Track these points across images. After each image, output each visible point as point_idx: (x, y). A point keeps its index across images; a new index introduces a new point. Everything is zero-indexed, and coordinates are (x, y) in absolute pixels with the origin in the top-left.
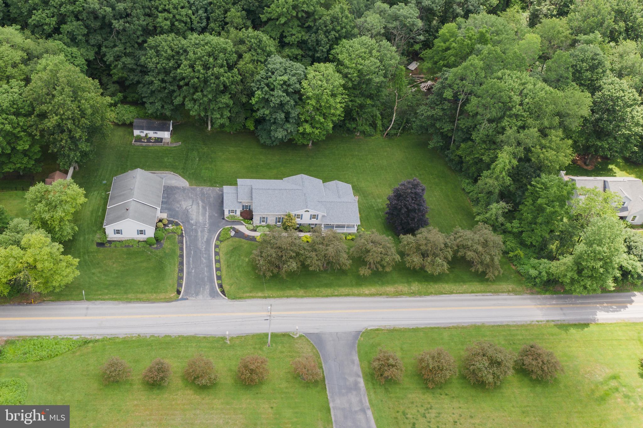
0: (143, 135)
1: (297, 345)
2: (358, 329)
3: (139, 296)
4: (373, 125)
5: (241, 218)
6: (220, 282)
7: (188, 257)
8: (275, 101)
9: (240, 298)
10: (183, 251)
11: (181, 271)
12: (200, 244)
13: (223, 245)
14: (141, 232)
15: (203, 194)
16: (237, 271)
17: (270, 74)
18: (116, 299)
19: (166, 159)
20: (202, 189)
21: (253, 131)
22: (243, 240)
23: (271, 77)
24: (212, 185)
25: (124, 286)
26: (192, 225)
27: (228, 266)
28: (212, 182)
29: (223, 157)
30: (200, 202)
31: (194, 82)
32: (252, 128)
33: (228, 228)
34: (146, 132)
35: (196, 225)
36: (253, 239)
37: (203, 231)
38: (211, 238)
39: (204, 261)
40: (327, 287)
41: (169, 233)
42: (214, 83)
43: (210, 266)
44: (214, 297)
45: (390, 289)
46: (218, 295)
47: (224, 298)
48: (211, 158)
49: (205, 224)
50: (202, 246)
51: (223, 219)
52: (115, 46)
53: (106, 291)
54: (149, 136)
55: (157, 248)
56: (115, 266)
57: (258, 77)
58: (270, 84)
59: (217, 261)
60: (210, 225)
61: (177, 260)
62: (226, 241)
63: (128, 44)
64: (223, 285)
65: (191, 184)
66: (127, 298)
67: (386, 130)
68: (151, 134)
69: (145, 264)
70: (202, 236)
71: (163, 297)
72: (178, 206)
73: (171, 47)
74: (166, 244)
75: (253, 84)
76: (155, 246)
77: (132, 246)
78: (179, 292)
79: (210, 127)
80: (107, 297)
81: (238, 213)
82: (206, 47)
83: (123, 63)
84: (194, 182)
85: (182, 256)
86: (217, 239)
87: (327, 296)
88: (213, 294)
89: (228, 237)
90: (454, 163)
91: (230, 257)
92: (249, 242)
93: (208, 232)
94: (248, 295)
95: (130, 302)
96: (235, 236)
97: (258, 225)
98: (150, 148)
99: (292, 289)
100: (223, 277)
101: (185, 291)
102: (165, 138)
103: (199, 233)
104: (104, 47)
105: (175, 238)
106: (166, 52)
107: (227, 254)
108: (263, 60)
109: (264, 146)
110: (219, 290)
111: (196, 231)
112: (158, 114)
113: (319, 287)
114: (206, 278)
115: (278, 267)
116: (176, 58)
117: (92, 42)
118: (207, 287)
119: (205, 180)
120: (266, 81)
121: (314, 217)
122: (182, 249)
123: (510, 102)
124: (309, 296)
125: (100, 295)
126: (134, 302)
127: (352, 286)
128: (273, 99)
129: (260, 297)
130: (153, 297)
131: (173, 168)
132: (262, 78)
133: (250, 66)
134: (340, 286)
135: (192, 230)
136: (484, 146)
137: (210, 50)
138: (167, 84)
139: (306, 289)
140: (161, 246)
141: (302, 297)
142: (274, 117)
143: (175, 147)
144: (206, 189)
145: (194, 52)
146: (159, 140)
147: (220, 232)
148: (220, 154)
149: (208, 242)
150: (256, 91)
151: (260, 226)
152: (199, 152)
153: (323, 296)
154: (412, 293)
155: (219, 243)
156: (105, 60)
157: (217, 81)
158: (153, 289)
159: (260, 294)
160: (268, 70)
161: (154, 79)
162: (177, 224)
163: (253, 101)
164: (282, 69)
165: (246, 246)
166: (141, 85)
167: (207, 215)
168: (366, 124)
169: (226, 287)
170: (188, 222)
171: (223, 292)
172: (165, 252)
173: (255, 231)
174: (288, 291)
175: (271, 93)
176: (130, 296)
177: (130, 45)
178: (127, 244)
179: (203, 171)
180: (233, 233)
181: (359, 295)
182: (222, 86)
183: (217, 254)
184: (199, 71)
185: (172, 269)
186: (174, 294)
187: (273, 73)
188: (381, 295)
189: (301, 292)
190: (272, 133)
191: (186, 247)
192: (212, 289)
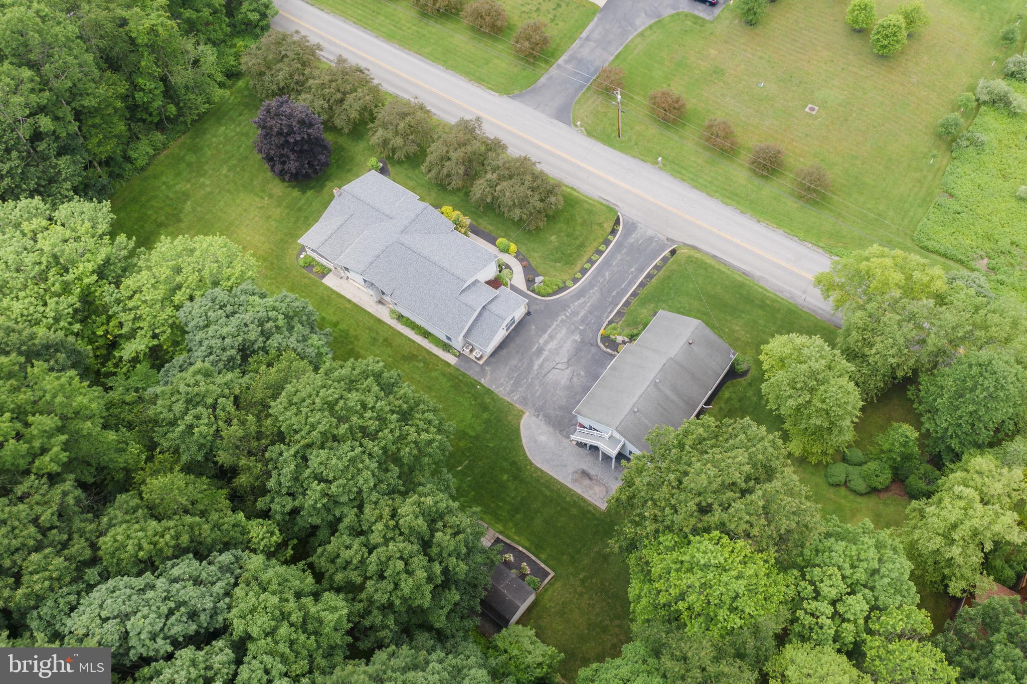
1: (590, 122)
2: (510, 100)
6: (610, 236)
7: (625, 291)
9: (603, 204)
10: (627, 301)
11: (650, 276)
13: (566, 275)
15: (517, 384)
16: (578, 233)
20: (510, 393)
22: (533, 263)
24: (489, 393)
26: (582, 333)
27: (585, 246)
28: (479, 400)
30: (536, 367)
33: (537, 293)
35: (577, 328)
36: (520, 256)
37: (575, 313)
38: (572, 297)
39: (607, 274)
41: (629, 331)
43: (606, 263)
44: (633, 224)
47: (623, 215)
49: (563, 321)
50: (594, 295)
51: (528, 313)
59: (591, 261)
60: (557, 315)
61: (644, 292)
62: (556, 278)
64: (609, 230)
70: (581, 308)
72: (576, 379)
78: (673, 252)
85: (634, 295)
86: (565, 288)
88: (632, 227)
89: (549, 280)
92: (527, 255)
93: (569, 307)
96: (539, 274)
100: (602, 239)
101: (664, 250)
103: (582, 313)
107: (571, 261)
110: (621, 228)
111: (582, 321)
118: (631, 240)
122: (627, 304)
130: (712, 261)
135: (587, 325)
144: (501, 391)
147: (553, 294)
149: (581, 293)
155: (569, 282)
162: (606, 340)
165: (538, 255)
167: (545, 336)
169: (608, 226)
170: (582, 341)
171: (617, 222)
173: (505, 264)
180: (537, 280)
183: (584, 271)
191: (617, 305)
192: (626, 235)
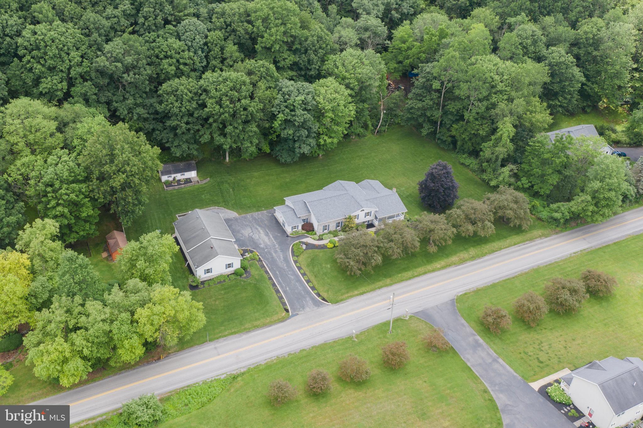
0: (171, 179)
1: (412, 325)
2: (451, 298)
3: (256, 323)
4: (365, 126)
5: (304, 232)
6: (316, 292)
7: (276, 278)
8: (299, 120)
9: (342, 300)
10: (269, 273)
11: (277, 291)
12: (280, 264)
13: (300, 259)
14: (229, 266)
15: (255, 219)
16: (326, 278)
17: (287, 96)
18: (235, 333)
19: (203, 196)
20: (252, 216)
21: (270, 154)
22: (316, 250)
23: (288, 99)
24: (258, 211)
25: (237, 319)
26: (263, 249)
27: (315, 276)
28: (257, 207)
29: (252, 183)
30: (257, 227)
31: (225, 117)
32: (268, 151)
33: (297, 244)
34: (173, 176)
35: (267, 248)
36: (324, 247)
37: (276, 252)
38: (287, 256)
39: (292, 277)
40: (406, 271)
41: (249, 261)
42: (244, 115)
43: (300, 281)
44: (319, 306)
45: (454, 258)
46: (322, 303)
47: (328, 305)
48: (242, 186)
49: (274, 246)
50: (282, 265)
51: (288, 236)
52: (125, 99)
53: (223, 328)
54: (177, 179)
55: (247, 277)
56: (217, 303)
57: (277, 102)
58: (289, 106)
59: (304, 274)
60: (279, 245)
61: (269, 282)
62: (302, 255)
63: (137, 95)
64: (321, 294)
65: (240, 214)
66: (245, 329)
67: (376, 129)
68: (179, 176)
69: (244, 295)
70: (279, 256)
71: (277, 319)
72: (241, 235)
73: (188, 90)
74: (253, 271)
75: (273, 109)
76: (245, 275)
77: (224, 281)
78: (287, 311)
79: (227, 158)
80: (226, 333)
81: (300, 228)
82: (228, 83)
83: (138, 114)
84: (240, 211)
85: (270, 278)
86: (293, 255)
87: (410, 278)
88: (317, 304)
89: (302, 251)
90: (447, 143)
91: (313, 267)
92: (322, 250)
93: (281, 252)
94: (346, 295)
95: (249, 331)
96: (307, 249)
97: (321, 234)
98: (183, 190)
99: (380, 281)
100: (316, 287)
101: (291, 308)
102: (192, 178)
103: (274, 254)
104: (114, 102)
105: (256, 265)
106: (186, 95)
107: (308, 266)
108: (273, 86)
109: (285, 164)
110: (319, 299)
111: (271, 254)
112: (185, 156)
113: (400, 273)
114: (302, 292)
115: (364, 264)
116: (195, 98)
117: (103, 99)
118: (308, 299)
119: (249, 207)
120: (285, 104)
121: (368, 214)
122: (267, 272)
123: (493, 81)
124: (396, 283)
125: (220, 332)
126: (253, 330)
127: (426, 265)
128: (297, 119)
129: (357, 295)
130: (267, 321)
131: (215, 203)
132: (281, 101)
133: (268, 92)
134: (416, 267)
135: (266, 253)
136: (477, 123)
137: (232, 84)
138: (191, 125)
139: (390, 277)
140: (250, 274)
141: (391, 285)
142: (298, 135)
143: (205, 184)
144: (256, 214)
145: (216, 89)
146: (188, 181)
147: (292, 249)
148: (248, 180)
149: (286, 260)
150: (277, 114)
151: (323, 235)
152: (229, 183)
153: (407, 280)
154: (473, 257)
155: (296, 258)
156: (119, 114)
157: (245, 112)
158: (263, 314)
159: (356, 292)
160: (284, 93)
161: (179, 123)
162: (252, 252)
163: (276, 124)
164: (295, 90)
165: (321, 254)
166: (157, 132)
167: (271, 236)
168: (359, 127)
169: (325, 295)
170: (258, 247)
171: (324, 299)
172: (256, 279)
173: (322, 239)
174: (378, 283)
175: (293, 113)
176: (247, 325)
177: (139, 96)
178: (219, 281)
179: (242, 199)
180: (304, 247)
181: (434, 271)
182: (250, 116)
183: (300, 268)
184: (227, 106)
185: (270, 292)
186: (284, 313)
187: (289, 95)
188: (450, 265)
189: (388, 281)
190: (297, 150)
191: (270, 270)
192: (313, 299)
